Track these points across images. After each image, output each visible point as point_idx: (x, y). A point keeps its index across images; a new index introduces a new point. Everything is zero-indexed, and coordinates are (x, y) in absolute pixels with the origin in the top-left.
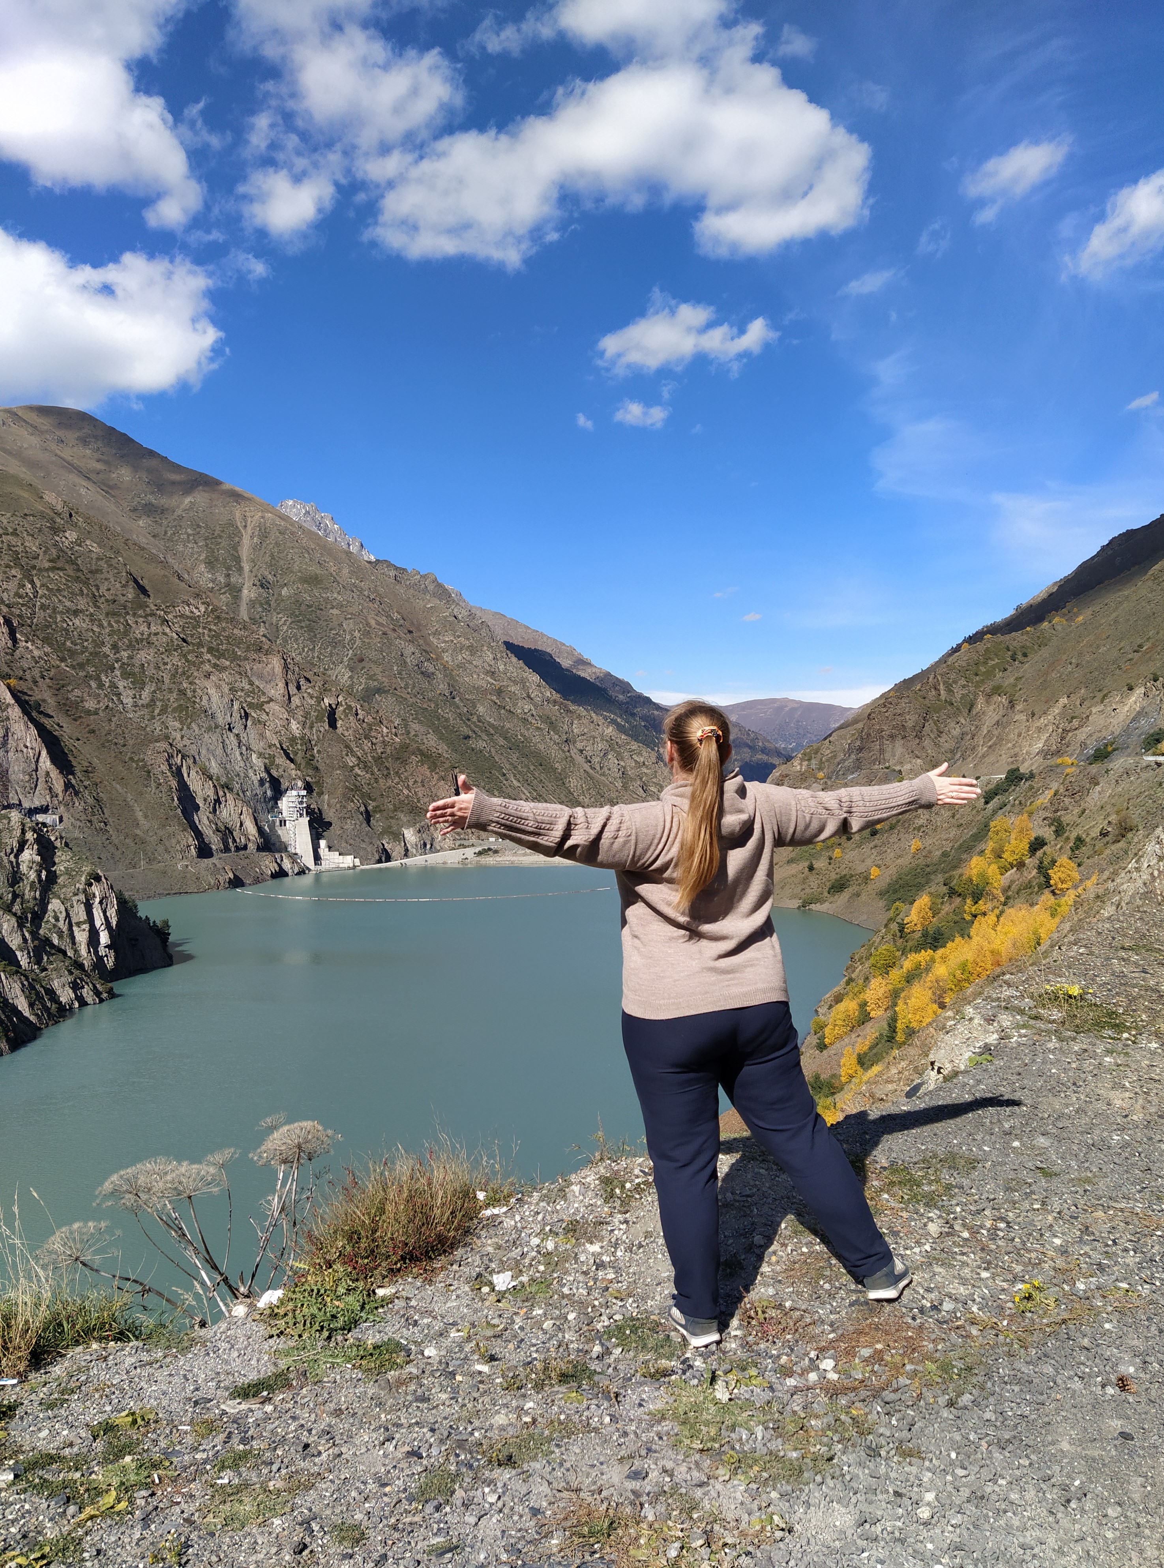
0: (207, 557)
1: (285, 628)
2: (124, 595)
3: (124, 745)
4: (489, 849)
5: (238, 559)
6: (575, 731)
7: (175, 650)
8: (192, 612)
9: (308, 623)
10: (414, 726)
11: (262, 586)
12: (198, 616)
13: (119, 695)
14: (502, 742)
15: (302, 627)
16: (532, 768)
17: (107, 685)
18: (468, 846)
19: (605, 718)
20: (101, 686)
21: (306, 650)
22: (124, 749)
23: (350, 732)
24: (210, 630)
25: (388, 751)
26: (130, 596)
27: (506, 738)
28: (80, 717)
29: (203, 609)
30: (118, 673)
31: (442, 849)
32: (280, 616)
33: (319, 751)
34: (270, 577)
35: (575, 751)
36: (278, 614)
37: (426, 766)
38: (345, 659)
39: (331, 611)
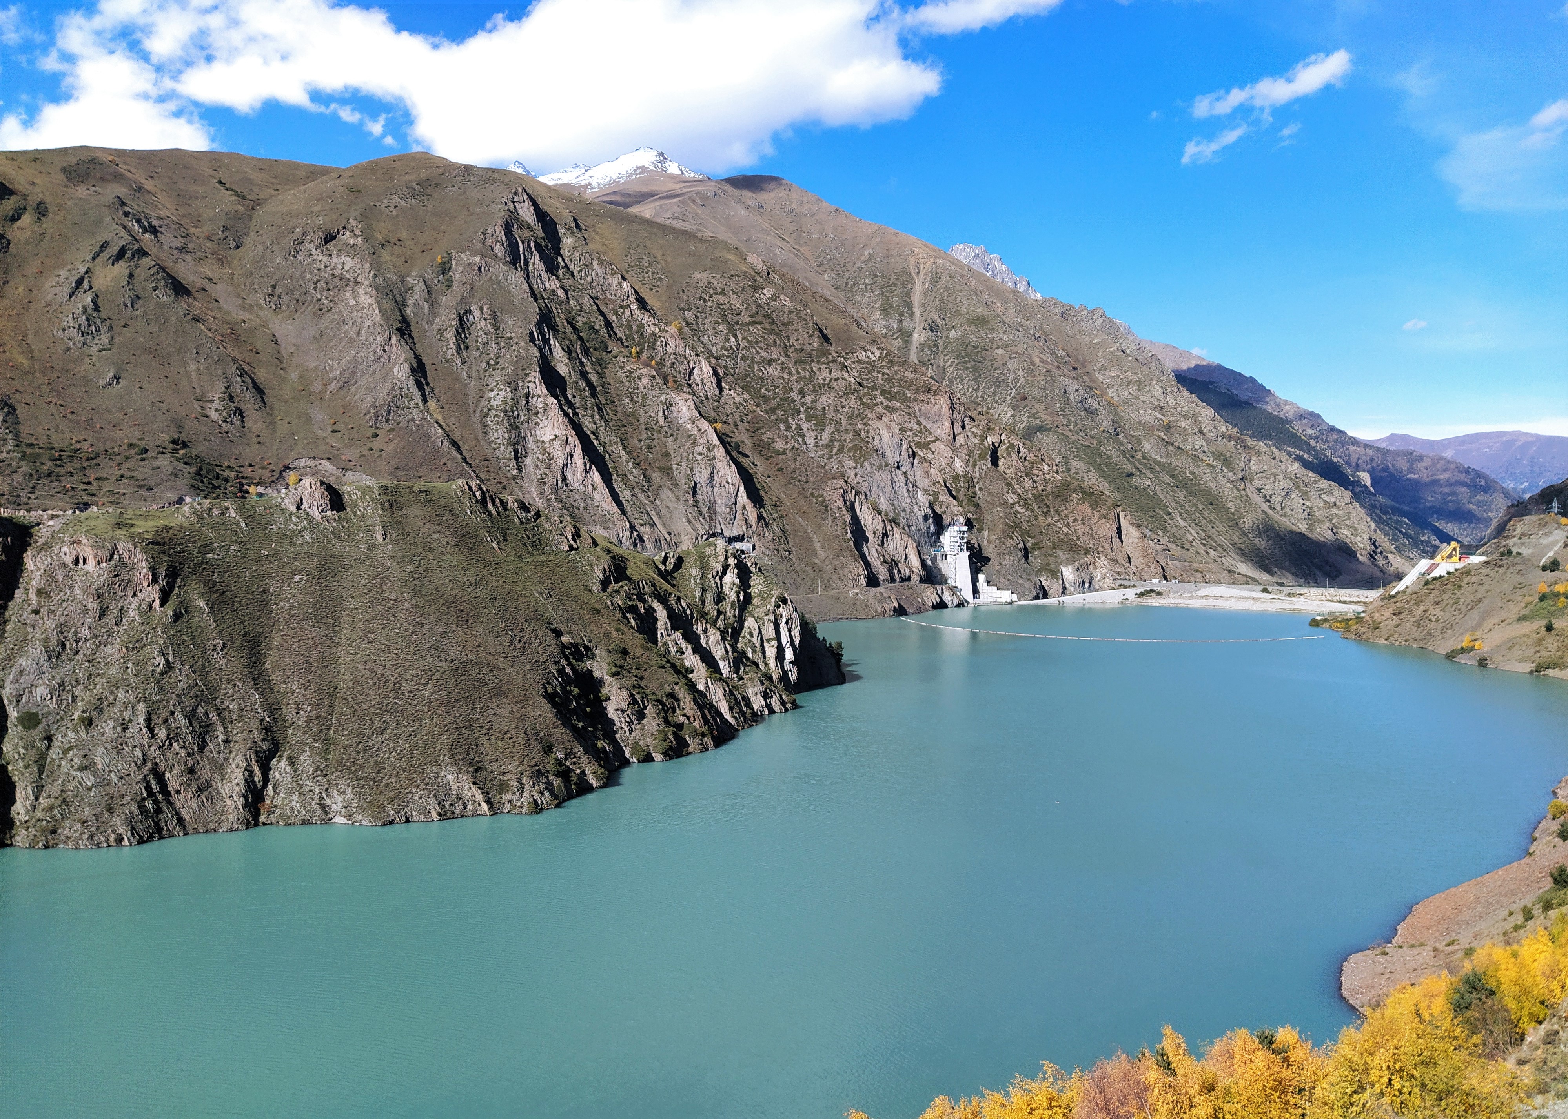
0: (882, 304)
1: (952, 369)
2: (810, 344)
3: (807, 482)
4: (1152, 591)
5: (910, 305)
6: (1253, 468)
7: (852, 394)
8: (868, 357)
9: (973, 363)
10: (1074, 463)
11: (931, 330)
12: (874, 361)
13: (803, 436)
14: (1168, 479)
15: (968, 368)
16: (1201, 507)
17: (794, 427)
18: (1129, 587)
19: (1290, 454)
20: (788, 428)
21: (970, 390)
22: (806, 485)
23: (1012, 470)
24: (883, 374)
25: (1049, 489)
26: (815, 345)
27: (1172, 476)
28: (771, 457)
29: (877, 354)
30: (802, 416)
31: (1101, 589)
32: (948, 357)
33: (980, 489)
34: (939, 321)
35: (1252, 489)
36: (945, 356)
37: (1087, 504)
38: (1009, 398)
39: (996, 351)
